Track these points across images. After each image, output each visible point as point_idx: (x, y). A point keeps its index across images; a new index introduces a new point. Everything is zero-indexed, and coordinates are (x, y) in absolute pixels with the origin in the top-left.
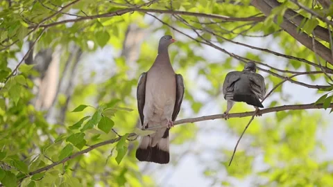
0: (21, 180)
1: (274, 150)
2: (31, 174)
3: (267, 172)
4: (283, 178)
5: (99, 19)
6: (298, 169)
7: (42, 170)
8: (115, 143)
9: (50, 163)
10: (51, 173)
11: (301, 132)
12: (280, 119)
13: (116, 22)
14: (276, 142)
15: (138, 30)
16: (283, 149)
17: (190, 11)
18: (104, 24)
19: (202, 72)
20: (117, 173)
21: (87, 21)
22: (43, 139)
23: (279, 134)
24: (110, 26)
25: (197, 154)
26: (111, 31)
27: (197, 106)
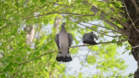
0: (20, 66)
1: (103, 55)
2: (22, 64)
3: (99, 62)
4: (105, 64)
5: (44, 16)
6: (109, 61)
7: (26, 63)
8: (49, 55)
9: (29, 60)
10: (29, 64)
11: (111, 50)
12: (103, 46)
13: (50, 17)
14: (103, 53)
15: (59, 18)
16: (106, 55)
17: (73, 13)
18: (46, 17)
19: (79, 31)
20: (52, 64)
21: (41, 16)
22: (29, 53)
23: (104, 51)
24: (48, 18)
25: (79, 57)
26: (48, 19)
27: (77, 42)
